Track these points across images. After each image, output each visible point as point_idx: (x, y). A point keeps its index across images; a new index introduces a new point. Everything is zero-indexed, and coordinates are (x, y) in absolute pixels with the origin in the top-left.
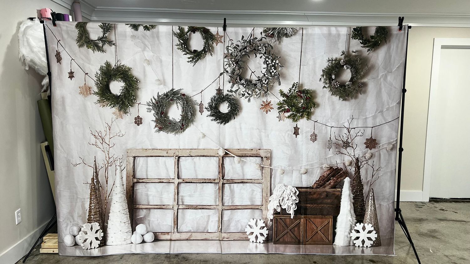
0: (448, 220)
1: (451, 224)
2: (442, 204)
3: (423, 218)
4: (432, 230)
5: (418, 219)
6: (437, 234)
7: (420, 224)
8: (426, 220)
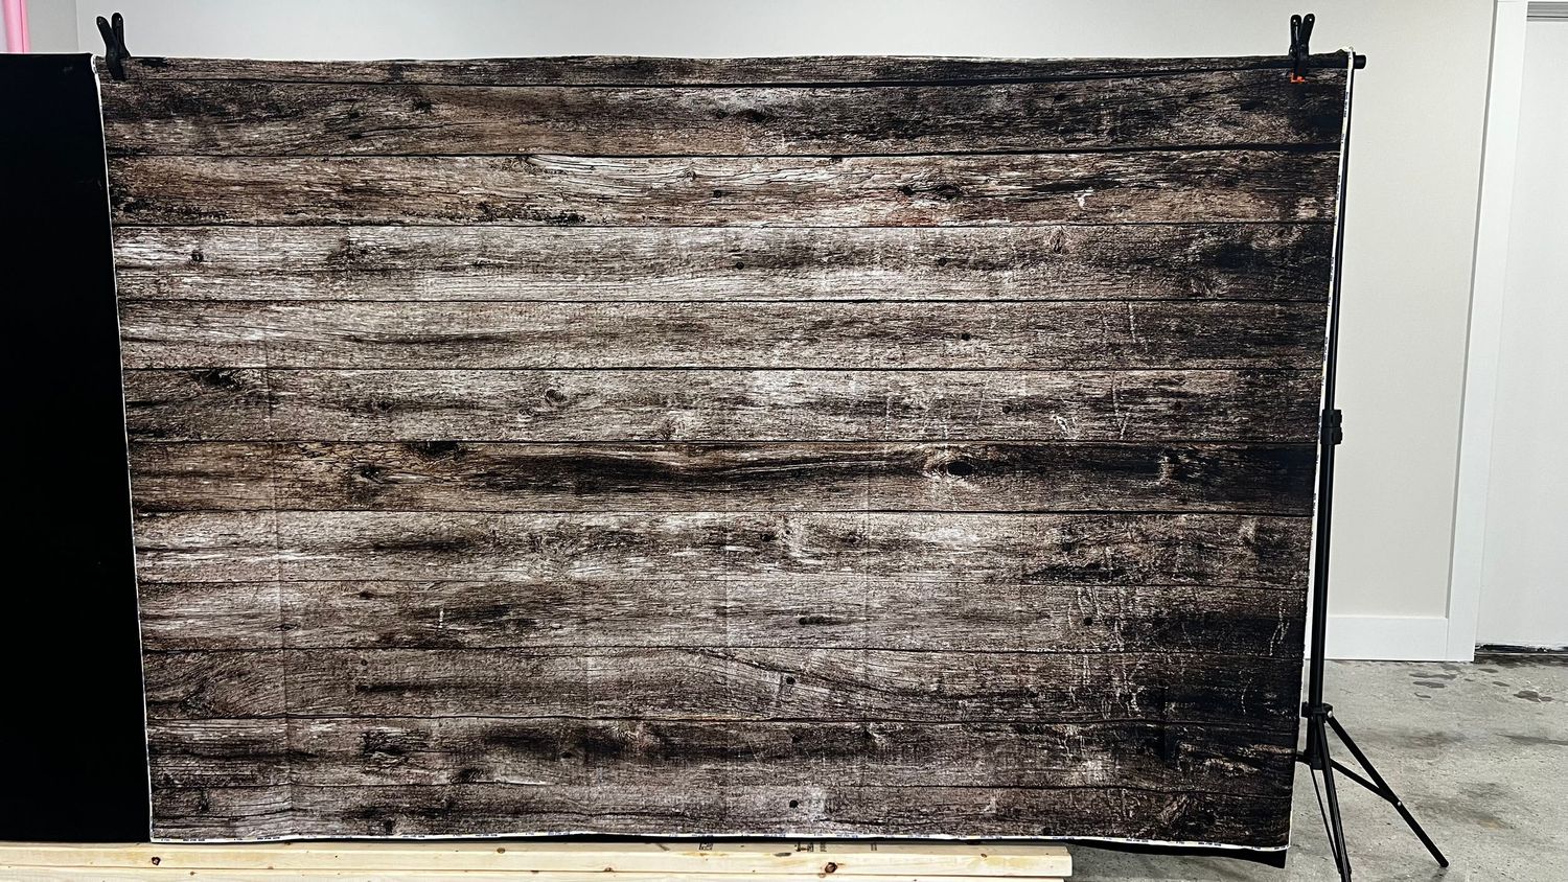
2: (1528, 669)
3: (1443, 730)
4: (1481, 786)
5: (1423, 734)
6: (1501, 803)
7: (1428, 757)
8: (1459, 740)
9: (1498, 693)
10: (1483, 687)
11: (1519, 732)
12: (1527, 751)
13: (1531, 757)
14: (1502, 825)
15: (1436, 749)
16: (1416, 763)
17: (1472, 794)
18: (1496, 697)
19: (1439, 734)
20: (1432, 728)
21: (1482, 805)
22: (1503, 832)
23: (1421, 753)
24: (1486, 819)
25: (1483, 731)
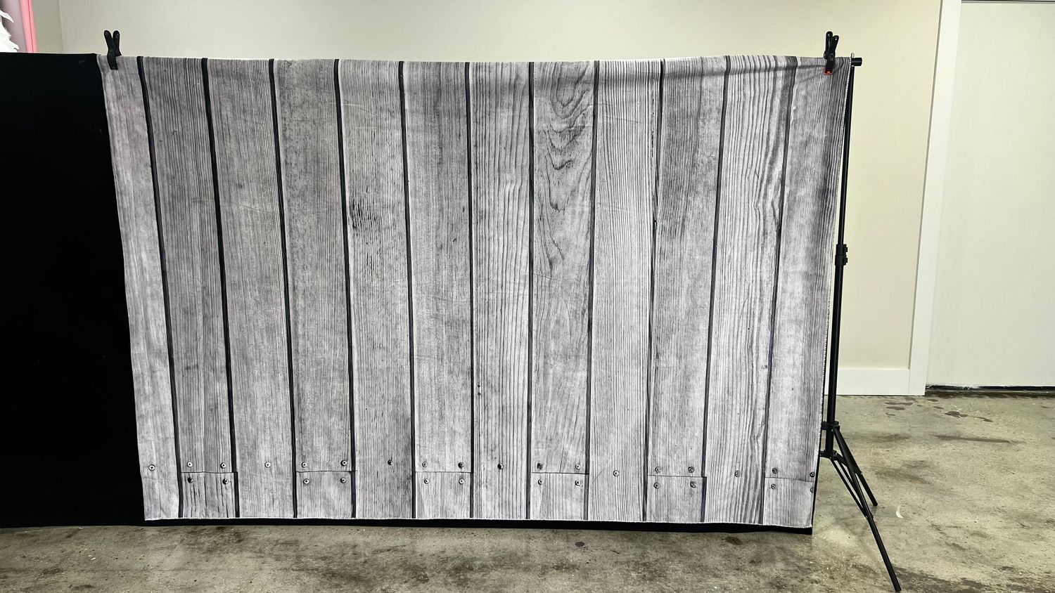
0: (961, 439)
1: (968, 448)
2: (957, 400)
3: (898, 433)
4: (916, 462)
5: (887, 435)
6: (926, 471)
7: (887, 447)
8: (906, 438)
9: (936, 413)
10: (927, 409)
11: (944, 434)
12: (946, 443)
13: (949, 447)
14: (923, 482)
15: (893, 443)
16: (880, 450)
17: (910, 466)
18: (934, 415)
19: (896, 435)
20: (893, 432)
21: (915, 472)
22: (923, 486)
23: (884, 445)
24: (914, 479)
25: (922, 433)
